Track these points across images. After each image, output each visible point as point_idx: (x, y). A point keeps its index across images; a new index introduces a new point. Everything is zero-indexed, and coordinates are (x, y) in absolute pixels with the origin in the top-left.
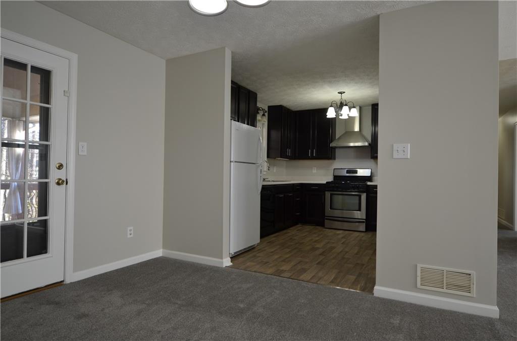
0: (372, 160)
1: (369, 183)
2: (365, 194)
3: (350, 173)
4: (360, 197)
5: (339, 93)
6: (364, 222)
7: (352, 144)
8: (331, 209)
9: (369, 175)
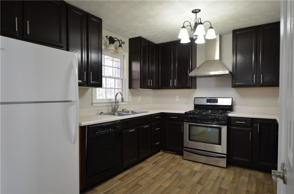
0: (233, 89)
1: (230, 115)
2: (226, 127)
3: (210, 102)
4: (220, 129)
5: (193, 12)
6: (224, 157)
7: (212, 73)
8: (189, 140)
9: (230, 104)
